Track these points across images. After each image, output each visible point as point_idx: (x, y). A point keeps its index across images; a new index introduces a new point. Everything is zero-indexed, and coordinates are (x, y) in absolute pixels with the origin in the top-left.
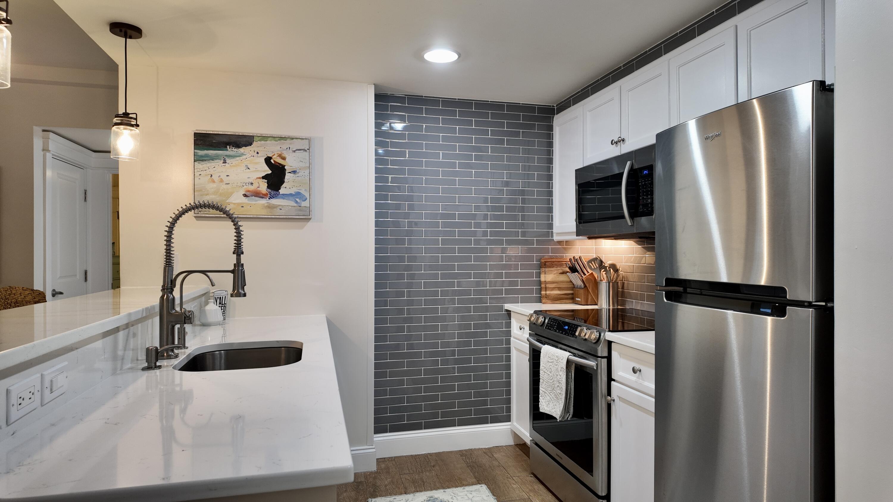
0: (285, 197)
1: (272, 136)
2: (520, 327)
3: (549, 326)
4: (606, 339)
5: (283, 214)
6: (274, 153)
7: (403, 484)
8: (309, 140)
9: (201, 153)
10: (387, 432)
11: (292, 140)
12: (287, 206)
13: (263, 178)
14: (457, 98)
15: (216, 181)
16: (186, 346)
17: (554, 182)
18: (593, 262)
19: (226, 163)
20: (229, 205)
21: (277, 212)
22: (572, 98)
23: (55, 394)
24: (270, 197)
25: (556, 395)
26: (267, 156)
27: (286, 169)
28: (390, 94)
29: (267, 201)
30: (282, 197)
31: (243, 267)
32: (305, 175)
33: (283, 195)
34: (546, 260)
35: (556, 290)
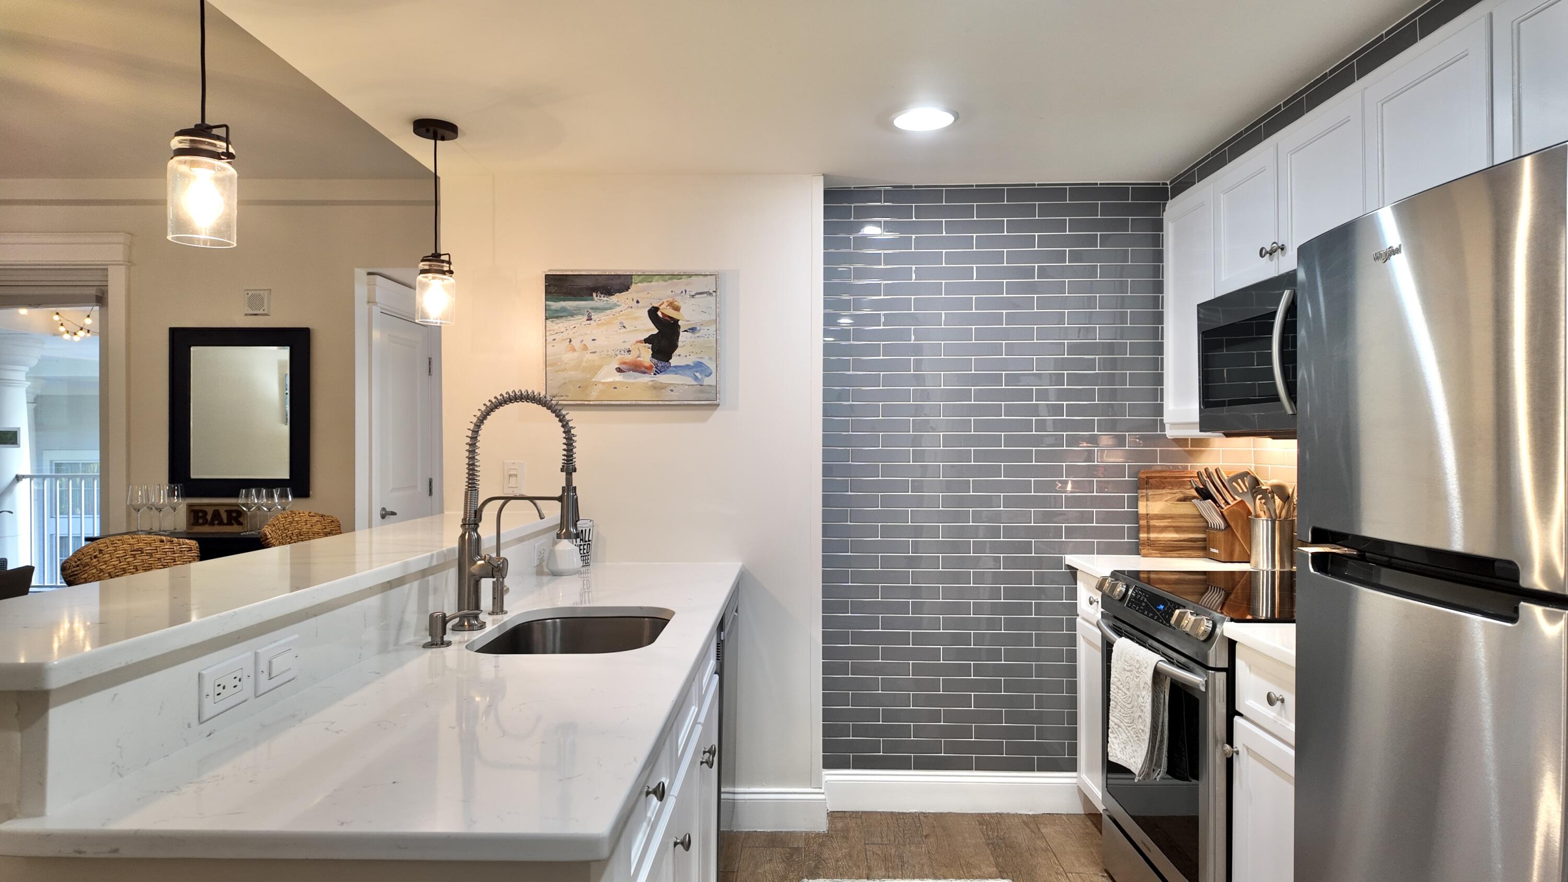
0: (678, 370)
1: (659, 274)
2: (1090, 599)
3: (1135, 602)
4: (1225, 634)
5: (675, 398)
6: (662, 301)
7: (867, 862)
8: (715, 275)
9: (556, 305)
10: (849, 768)
11: (690, 277)
12: (682, 385)
13: (646, 341)
14: (974, 184)
15: (576, 349)
16: (505, 609)
17: (1165, 326)
18: (1239, 480)
19: (591, 319)
20: (595, 386)
21: (667, 395)
22: (1196, 169)
23: (275, 683)
24: (656, 371)
25: (1137, 733)
26: (651, 306)
27: (679, 326)
28: (854, 188)
29: (651, 377)
30: (674, 371)
31: (575, 492)
32: (709, 335)
33: (675, 367)
34: (1149, 475)
35: (1170, 532)
